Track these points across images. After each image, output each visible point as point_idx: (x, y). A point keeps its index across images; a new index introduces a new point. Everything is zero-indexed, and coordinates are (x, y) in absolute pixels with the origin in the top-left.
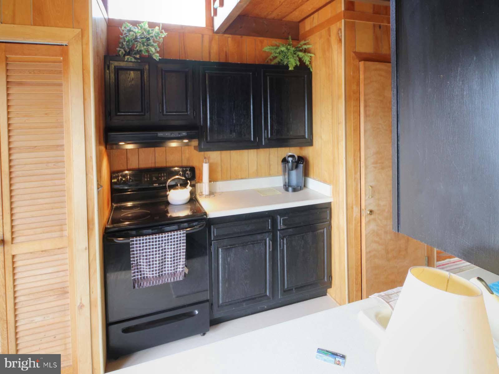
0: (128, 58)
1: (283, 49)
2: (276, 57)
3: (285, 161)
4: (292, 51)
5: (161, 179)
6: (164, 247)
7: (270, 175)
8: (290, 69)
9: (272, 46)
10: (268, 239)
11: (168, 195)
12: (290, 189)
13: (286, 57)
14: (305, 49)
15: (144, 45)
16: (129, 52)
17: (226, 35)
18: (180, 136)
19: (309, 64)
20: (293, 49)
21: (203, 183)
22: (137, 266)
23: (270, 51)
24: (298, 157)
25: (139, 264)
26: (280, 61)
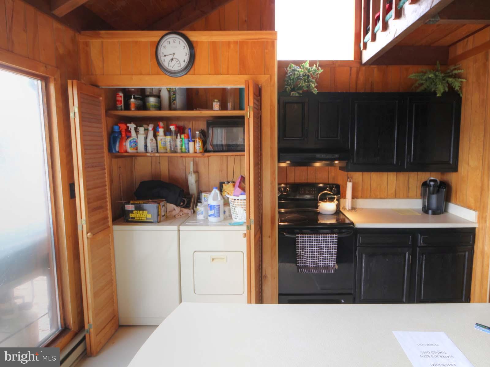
0: (293, 94)
1: (431, 75)
2: (422, 84)
3: (425, 184)
4: (441, 78)
5: (313, 192)
6: (320, 245)
7: (408, 197)
8: (438, 95)
9: (418, 72)
10: (407, 253)
11: (319, 206)
12: (430, 212)
13: (433, 83)
14: (455, 74)
15: (305, 81)
16: (294, 88)
17: (372, 66)
18: (333, 157)
19: (458, 89)
20: (443, 75)
21: (347, 199)
22: (301, 256)
23: (416, 78)
24: (441, 182)
25: (302, 255)
26: (426, 87)
